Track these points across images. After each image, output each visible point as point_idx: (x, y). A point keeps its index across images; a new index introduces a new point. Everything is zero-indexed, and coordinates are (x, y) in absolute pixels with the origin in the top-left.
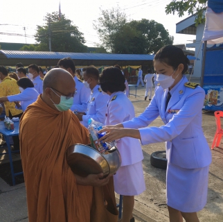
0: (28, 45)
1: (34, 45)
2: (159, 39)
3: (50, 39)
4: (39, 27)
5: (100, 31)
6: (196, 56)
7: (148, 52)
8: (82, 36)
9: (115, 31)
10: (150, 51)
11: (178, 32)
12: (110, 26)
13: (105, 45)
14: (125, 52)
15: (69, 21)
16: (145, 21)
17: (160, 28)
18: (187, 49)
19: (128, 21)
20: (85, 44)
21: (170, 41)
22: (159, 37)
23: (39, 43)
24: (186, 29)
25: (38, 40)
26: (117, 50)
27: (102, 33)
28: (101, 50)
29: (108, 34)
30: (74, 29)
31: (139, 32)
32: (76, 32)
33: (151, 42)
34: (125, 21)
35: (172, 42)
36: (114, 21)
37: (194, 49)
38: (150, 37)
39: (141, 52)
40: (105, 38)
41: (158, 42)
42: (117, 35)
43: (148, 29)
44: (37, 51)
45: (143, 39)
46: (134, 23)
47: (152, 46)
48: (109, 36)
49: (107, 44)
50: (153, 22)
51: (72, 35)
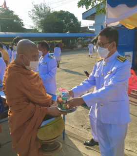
2: (72, 23)
5: (33, 18)
6: (95, 34)
7: (66, 32)
8: (22, 21)
9: (43, 18)
10: (67, 31)
11: (83, 19)
12: (40, 15)
13: (37, 27)
14: (51, 32)
15: (12, 12)
16: (62, 11)
17: (72, 16)
18: (89, 29)
19: (52, 11)
20: (24, 27)
21: (79, 24)
22: (72, 22)
24: (88, 17)
26: (46, 30)
27: (35, 20)
28: (35, 31)
30: (16, 17)
31: (59, 19)
32: (18, 19)
33: (67, 25)
34: (49, 11)
35: (80, 25)
36: (42, 12)
37: (94, 30)
38: (66, 22)
39: (61, 32)
40: (37, 23)
41: (71, 25)
42: (45, 21)
43: (65, 17)
45: (62, 23)
46: (55, 13)
47: (68, 28)
48: (40, 21)
49: (39, 26)
50: (68, 12)
51: (15, 21)
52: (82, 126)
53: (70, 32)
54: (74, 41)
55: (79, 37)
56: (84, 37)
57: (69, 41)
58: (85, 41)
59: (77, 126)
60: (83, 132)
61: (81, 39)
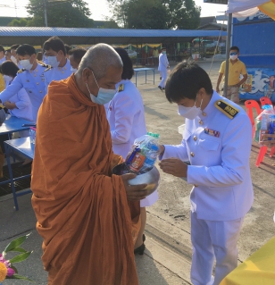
0: (18, 19)
1: (27, 19)
2: (184, 10)
3: (45, 11)
7: (170, 26)
8: (86, 6)
9: (127, 1)
10: (172, 25)
11: (205, 1)
13: (115, 18)
14: (140, 26)
18: (218, 22)
20: (90, 17)
21: (196, 13)
22: (183, 7)
23: (32, 16)
25: (31, 13)
26: (132, 23)
27: (111, 3)
28: (112, 24)
29: (119, 3)
31: (159, 2)
32: (79, 2)
33: (173, 13)
35: (199, 14)
37: (226, 23)
38: (172, 8)
39: (161, 27)
40: (116, 9)
41: (181, 13)
42: (130, 5)
44: (30, 26)
45: (163, 10)
47: (174, 19)
48: (121, 6)
49: (119, 16)
51: (74, 5)
52: (167, 211)
53: (179, 28)
54: (186, 46)
55: (195, 38)
56: (205, 38)
57: (176, 46)
58: (208, 45)
59: (156, 210)
60: (165, 224)
61: (200, 42)
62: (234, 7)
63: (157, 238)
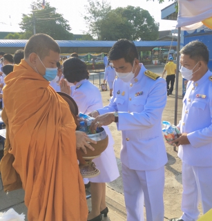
0: (13, 33)
1: (19, 33)
2: (145, 25)
3: (34, 27)
4: (24, 15)
5: (85, 18)
8: (67, 23)
9: (100, 18)
10: (136, 38)
11: (163, 18)
12: (95, 14)
13: (91, 32)
14: (111, 39)
15: (54, 9)
16: (130, 7)
17: (146, 14)
18: (173, 34)
20: (71, 32)
21: (155, 28)
22: (145, 23)
23: (24, 31)
24: (171, 15)
25: (23, 28)
26: (104, 36)
27: (87, 20)
28: (88, 37)
29: (94, 21)
30: (59, 17)
31: (125, 19)
32: (62, 20)
33: (137, 28)
34: (110, 7)
35: (157, 28)
36: (99, 8)
38: (136, 24)
40: (91, 25)
41: (143, 28)
42: (103, 22)
43: (134, 15)
44: (22, 39)
45: (129, 26)
46: (119, 10)
47: (138, 32)
48: (96, 23)
49: (93, 31)
50: (138, 9)
51: (58, 22)
53: (142, 40)
54: (148, 53)
55: (155, 47)
56: (163, 47)
57: (140, 54)
58: (165, 53)
61: (159, 51)
62: (182, 22)
63: (120, 211)
